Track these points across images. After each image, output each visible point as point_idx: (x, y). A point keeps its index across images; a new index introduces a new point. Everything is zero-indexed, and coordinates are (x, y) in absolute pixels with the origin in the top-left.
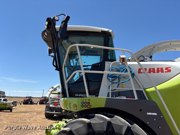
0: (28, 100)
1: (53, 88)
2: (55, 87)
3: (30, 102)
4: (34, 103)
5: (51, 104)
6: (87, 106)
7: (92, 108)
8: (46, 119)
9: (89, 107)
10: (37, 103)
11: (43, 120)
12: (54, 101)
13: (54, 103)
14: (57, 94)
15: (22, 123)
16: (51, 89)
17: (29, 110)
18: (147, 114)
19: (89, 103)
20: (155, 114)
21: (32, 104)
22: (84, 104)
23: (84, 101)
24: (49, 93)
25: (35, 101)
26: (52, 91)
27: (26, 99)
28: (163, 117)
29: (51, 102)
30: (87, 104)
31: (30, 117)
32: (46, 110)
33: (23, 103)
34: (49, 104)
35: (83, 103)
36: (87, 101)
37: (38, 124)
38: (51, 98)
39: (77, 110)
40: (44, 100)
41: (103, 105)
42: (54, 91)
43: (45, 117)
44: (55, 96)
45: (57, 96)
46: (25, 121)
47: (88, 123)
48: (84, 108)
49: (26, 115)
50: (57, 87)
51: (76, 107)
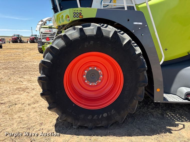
0: (16, 38)
1: (42, 21)
2: (44, 20)
3: (19, 40)
4: (24, 42)
5: (43, 39)
6: (79, 17)
7: (83, 18)
8: (41, 54)
9: (81, 18)
10: (28, 41)
11: (37, 54)
12: (46, 36)
13: (46, 38)
14: (48, 29)
15: (17, 56)
16: (41, 23)
17: (20, 47)
18: (134, 24)
19: (80, 14)
20: (141, 24)
21: (22, 43)
22: (76, 15)
23: (76, 12)
24: (39, 26)
25: (24, 40)
26: (41, 25)
27: (14, 38)
28: (147, 26)
29: (42, 37)
30: (79, 15)
31: (24, 53)
32: (39, 45)
33: (12, 41)
34: (41, 39)
35: (75, 13)
36: (79, 12)
37: (32, 57)
38: (42, 32)
39: (69, 20)
40: (35, 38)
41: (94, 16)
42: (44, 25)
43: (39, 52)
44: (46, 30)
45: (49, 30)
46: (19, 55)
47: (80, 28)
48: (76, 19)
49: (19, 51)
50: (46, 21)
51: (69, 17)
